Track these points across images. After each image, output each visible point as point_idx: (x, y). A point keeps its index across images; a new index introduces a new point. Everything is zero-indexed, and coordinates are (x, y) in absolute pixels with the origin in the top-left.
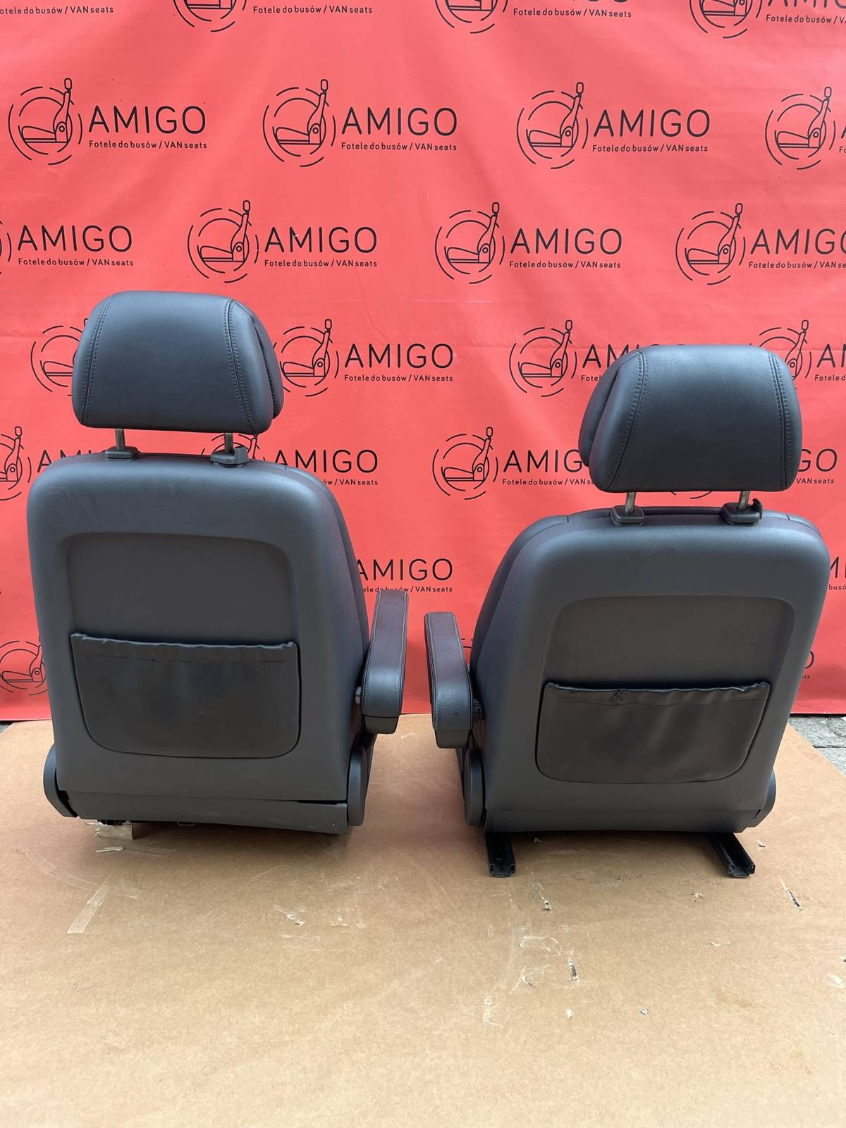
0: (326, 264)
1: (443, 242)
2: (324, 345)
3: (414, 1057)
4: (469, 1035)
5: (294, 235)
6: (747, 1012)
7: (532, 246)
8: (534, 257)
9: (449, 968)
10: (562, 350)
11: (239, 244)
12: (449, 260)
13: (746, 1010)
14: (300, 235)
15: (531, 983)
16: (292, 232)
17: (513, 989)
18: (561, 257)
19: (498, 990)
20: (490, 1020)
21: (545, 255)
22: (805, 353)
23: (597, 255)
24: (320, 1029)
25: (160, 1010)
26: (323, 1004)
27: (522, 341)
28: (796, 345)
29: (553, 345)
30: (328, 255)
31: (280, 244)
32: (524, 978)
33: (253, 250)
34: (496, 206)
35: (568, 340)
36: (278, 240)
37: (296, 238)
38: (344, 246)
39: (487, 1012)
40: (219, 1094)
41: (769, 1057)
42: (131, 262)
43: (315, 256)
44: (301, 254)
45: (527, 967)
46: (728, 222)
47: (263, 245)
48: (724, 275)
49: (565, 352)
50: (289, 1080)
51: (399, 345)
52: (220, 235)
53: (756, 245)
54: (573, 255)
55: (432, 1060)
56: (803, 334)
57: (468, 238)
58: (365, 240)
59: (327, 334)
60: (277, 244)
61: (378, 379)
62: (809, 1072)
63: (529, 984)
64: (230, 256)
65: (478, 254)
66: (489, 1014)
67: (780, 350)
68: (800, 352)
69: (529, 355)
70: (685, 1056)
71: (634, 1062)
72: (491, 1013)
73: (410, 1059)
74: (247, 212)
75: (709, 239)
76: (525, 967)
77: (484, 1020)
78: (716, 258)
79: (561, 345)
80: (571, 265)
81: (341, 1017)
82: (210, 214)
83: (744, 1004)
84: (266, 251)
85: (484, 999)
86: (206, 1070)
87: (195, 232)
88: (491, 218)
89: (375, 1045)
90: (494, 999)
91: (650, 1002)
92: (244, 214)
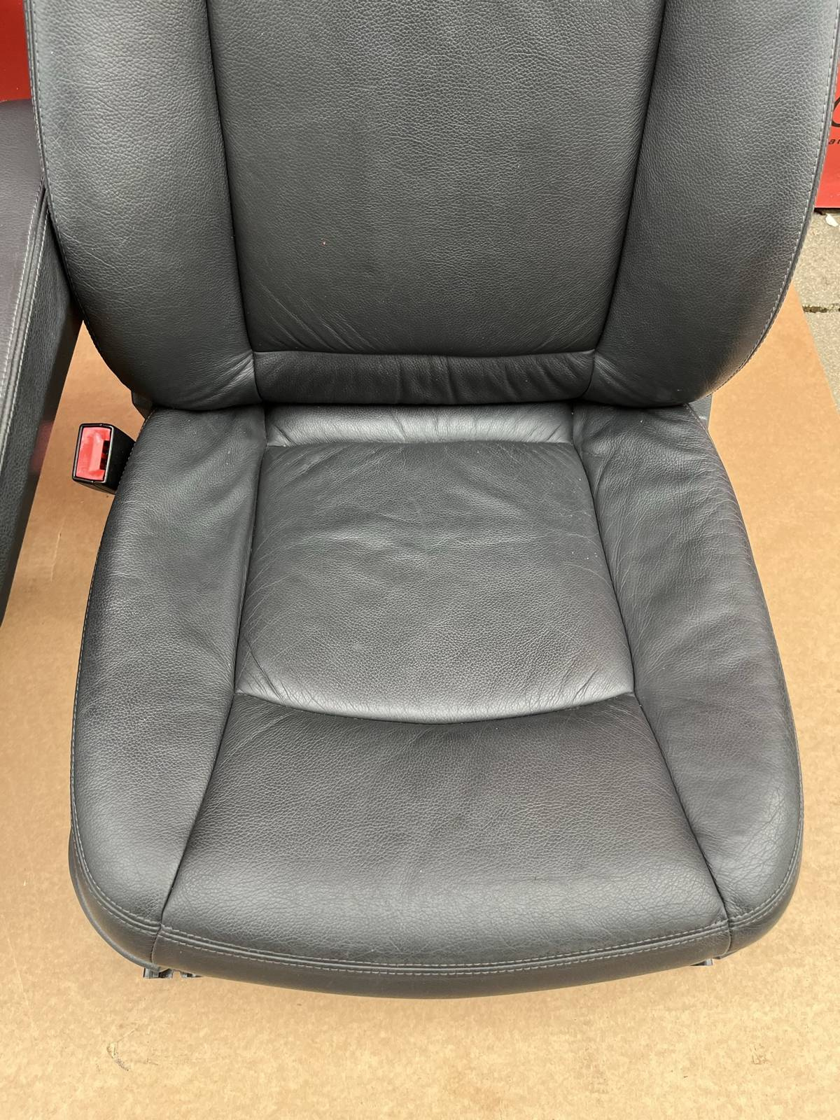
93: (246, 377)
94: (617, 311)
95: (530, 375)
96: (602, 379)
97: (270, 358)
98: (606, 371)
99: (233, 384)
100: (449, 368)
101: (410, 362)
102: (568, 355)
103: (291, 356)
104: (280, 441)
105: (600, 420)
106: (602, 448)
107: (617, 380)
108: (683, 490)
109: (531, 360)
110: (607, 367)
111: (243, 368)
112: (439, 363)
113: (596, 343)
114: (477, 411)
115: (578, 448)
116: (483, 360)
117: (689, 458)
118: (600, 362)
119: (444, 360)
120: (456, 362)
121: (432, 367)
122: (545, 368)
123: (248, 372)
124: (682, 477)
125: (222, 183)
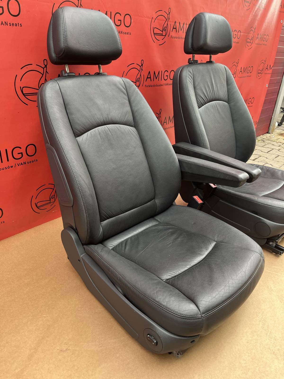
27: (155, 16)
29: (164, 19)
35: (169, 18)
49: (167, 24)
51: (111, 13)
79: (167, 20)
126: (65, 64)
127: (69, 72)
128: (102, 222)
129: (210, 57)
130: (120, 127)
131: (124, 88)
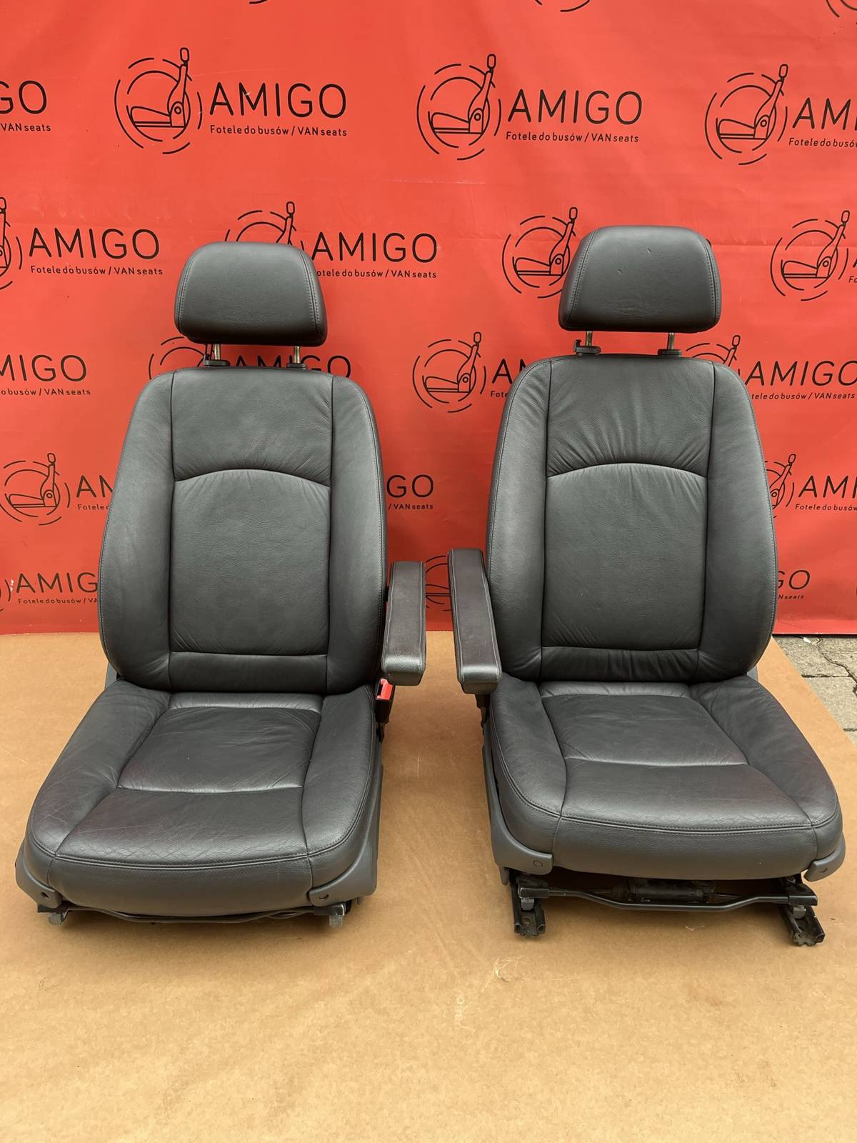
0: (286, 132)
1: (427, 106)
2: (287, 233)
3: (385, 1069)
4: (440, 1041)
5: (245, 93)
6: (718, 1012)
7: (534, 113)
8: (536, 127)
9: (422, 961)
10: (564, 243)
11: (177, 105)
12: (433, 129)
13: (717, 1010)
14: (252, 93)
15: (504, 977)
16: (242, 89)
17: (486, 986)
18: (568, 128)
19: (470, 986)
20: (462, 1024)
21: (550, 124)
22: (842, 250)
23: (611, 126)
24: (291, 1036)
25: (129, 1013)
26: (294, 1004)
27: (517, 231)
28: (833, 240)
29: (554, 237)
30: (287, 120)
31: (227, 104)
32: (497, 972)
33: (196, 113)
34: (492, 58)
35: (572, 231)
36: (226, 99)
37: (247, 97)
38: (306, 108)
39: (459, 1014)
40: (189, 1114)
41: (736, 1067)
42: (47, 127)
43: (272, 121)
44: (254, 118)
45: (501, 959)
46: (769, 87)
47: (207, 106)
48: (758, 154)
49: (567, 246)
50: (260, 1096)
51: (374, 235)
52: (153, 93)
53: (800, 117)
54: (584, 126)
55: (403, 1071)
56: (842, 227)
57: (456, 100)
58: (332, 101)
59: (289, 220)
60: (224, 104)
61: (350, 274)
62: (775, 1085)
63: (502, 978)
64: (167, 119)
65: (469, 122)
66: (461, 1015)
67: (815, 245)
68: (836, 249)
69: (524, 249)
70: (654, 1066)
71: (603, 1072)
72: (464, 1014)
73: (380, 1070)
74: (186, 63)
75: (745, 108)
76: (498, 959)
77: (456, 1024)
78: (752, 131)
79: (563, 237)
80: (579, 138)
81: (312, 1020)
82: (140, 65)
83: (716, 1003)
84: (211, 113)
85: (455, 998)
86: (177, 1085)
87: (123, 88)
88: (485, 75)
89: (346, 1053)
90: (466, 997)
91: (621, 1001)
92: (182, 65)
93: (537, 660)
94: (706, 628)
95: (668, 660)
96: (704, 663)
97: (549, 650)
98: (706, 659)
99: (532, 661)
100: (631, 656)
101: (612, 652)
102: (686, 651)
103: (559, 649)
104: (548, 695)
105: (703, 687)
106: (708, 696)
107: (711, 662)
108: (753, 701)
109: (669, 652)
110: (706, 656)
111: (537, 654)
112: (626, 653)
113: (698, 645)
114: (644, 684)
115: (698, 699)
116: (647, 652)
117: (752, 689)
118: (702, 654)
119: (628, 652)
120: (634, 653)
121: (623, 656)
122: (676, 657)
123: (539, 657)
124: (750, 697)
125: (542, 582)
126: (213, 343)
127: (219, 359)
128: (174, 653)
129: (670, 340)
130: (281, 479)
131: (326, 401)
